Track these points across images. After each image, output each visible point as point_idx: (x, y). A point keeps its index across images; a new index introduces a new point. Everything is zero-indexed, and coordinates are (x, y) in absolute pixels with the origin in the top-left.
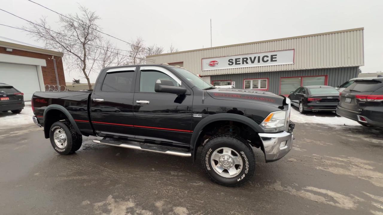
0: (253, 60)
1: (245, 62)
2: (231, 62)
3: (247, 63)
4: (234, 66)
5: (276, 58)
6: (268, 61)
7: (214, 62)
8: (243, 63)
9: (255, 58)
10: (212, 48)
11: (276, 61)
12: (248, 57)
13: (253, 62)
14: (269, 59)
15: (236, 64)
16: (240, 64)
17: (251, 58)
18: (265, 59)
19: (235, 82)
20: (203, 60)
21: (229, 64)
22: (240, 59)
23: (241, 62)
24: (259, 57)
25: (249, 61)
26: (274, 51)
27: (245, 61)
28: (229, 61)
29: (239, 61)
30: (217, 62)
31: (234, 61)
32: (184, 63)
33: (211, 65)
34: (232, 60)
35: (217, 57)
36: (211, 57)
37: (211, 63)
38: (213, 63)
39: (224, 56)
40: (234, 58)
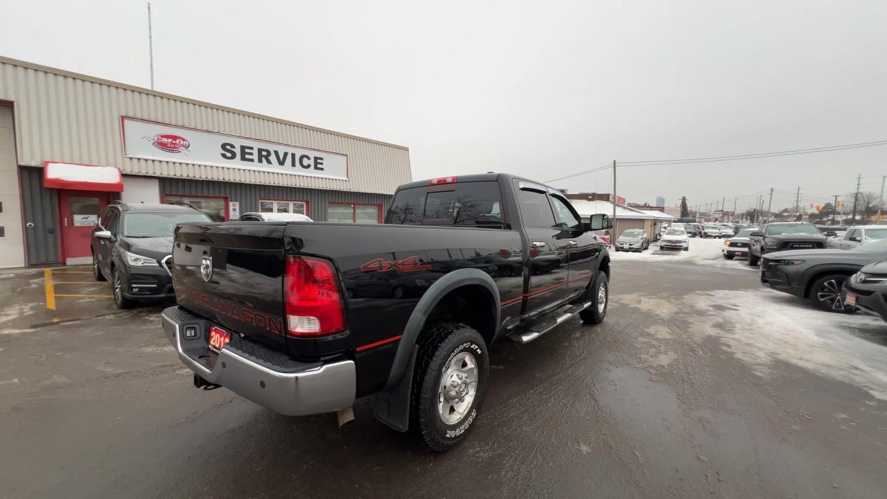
0: (281, 158)
1: (264, 159)
2: (228, 151)
3: (269, 162)
4: (237, 163)
5: (322, 164)
6: (309, 166)
7: (175, 138)
8: (260, 161)
9: (286, 154)
10: (152, 91)
11: (322, 169)
12: (271, 148)
13: (281, 163)
14: (312, 162)
15: (243, 158)
16: (252, 160)
17: (276, 153)
18: (305, 162)
19: (237, 204)
21: (224, 156)
22: (252, 148)
23: (255, 157)
24: (293, 155)
25: (273, 158)
26: (318, 150)
27: (265, 156)
28: (224, 146)
29: (251, 154)
30: (184, 140)
31: (238, 151)
33: (162, 146)
34: (233, 146)
35: (183, 127)
36: (160, 121)
37: (165, 140)
38: (170, 140)
39: (208, 131)
40: (238, 143)
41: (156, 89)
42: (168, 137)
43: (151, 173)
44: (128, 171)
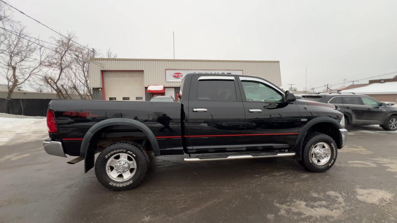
7: (178, 74)
12: (209, 72)
20: (166, 71)
26: (229, 70)
30: (181, 74)
32: (145, 72)
33: (175, 77)
35: (181, 70)
36: (175, 69)
37: (176, 75)
38: (177, 75)
39: (188, 70)
41: (175, 59)
42: (176, 74)
43: (172, 86)
44: (166, 86)
